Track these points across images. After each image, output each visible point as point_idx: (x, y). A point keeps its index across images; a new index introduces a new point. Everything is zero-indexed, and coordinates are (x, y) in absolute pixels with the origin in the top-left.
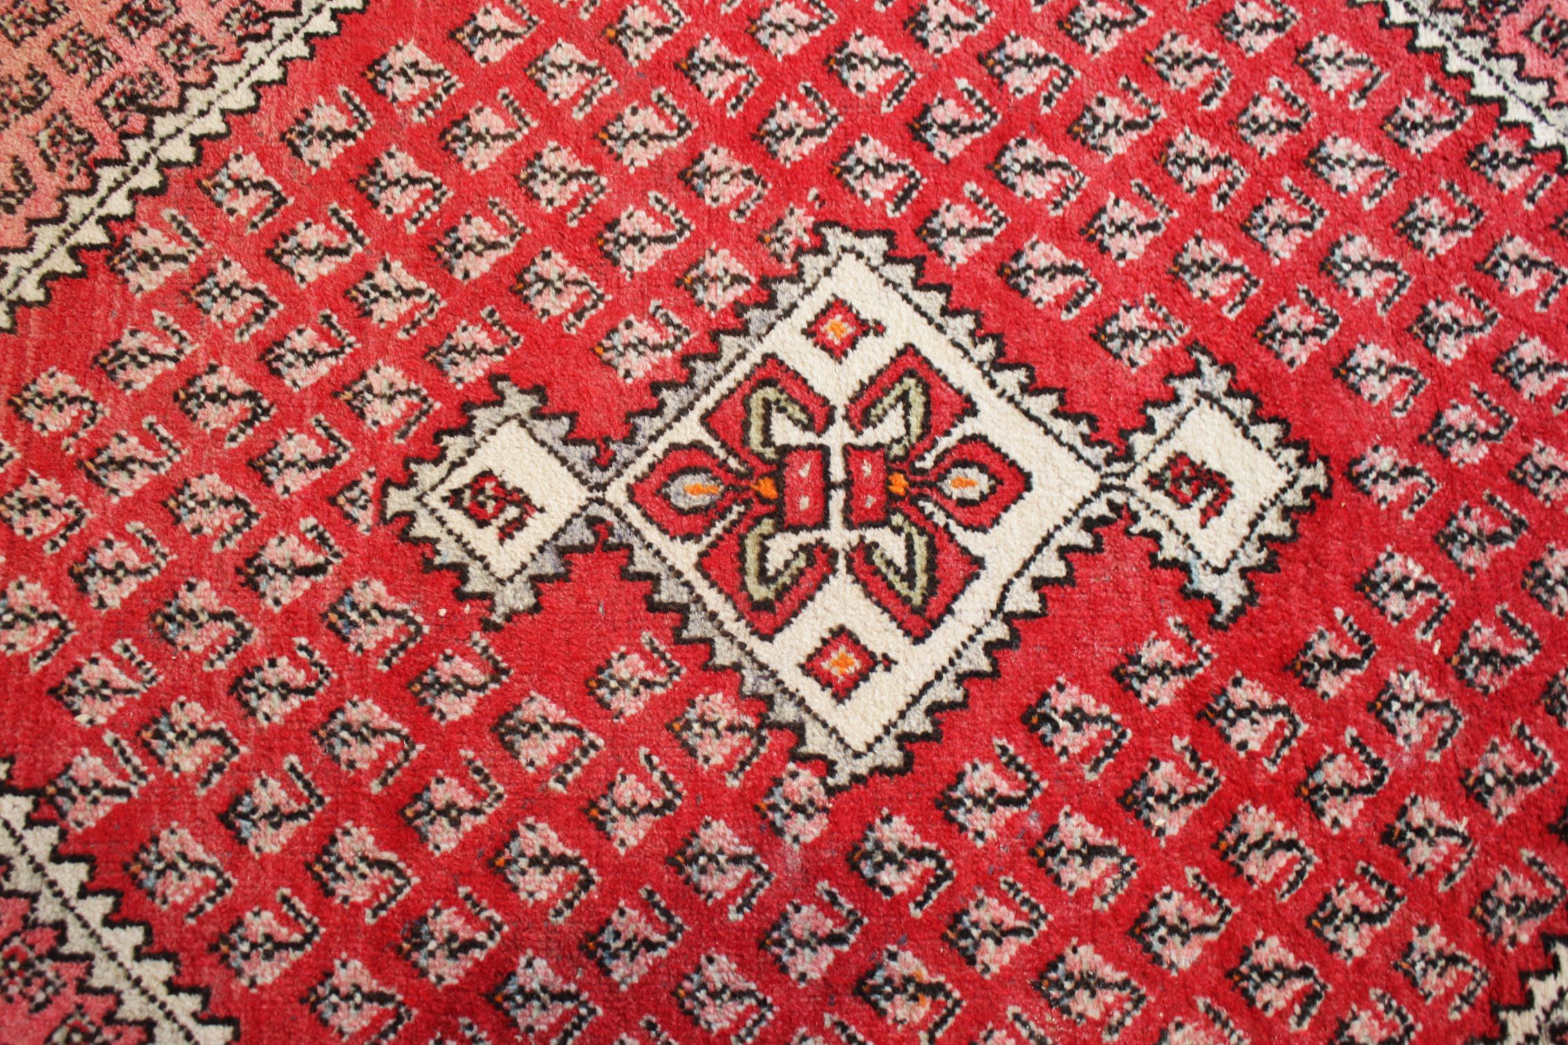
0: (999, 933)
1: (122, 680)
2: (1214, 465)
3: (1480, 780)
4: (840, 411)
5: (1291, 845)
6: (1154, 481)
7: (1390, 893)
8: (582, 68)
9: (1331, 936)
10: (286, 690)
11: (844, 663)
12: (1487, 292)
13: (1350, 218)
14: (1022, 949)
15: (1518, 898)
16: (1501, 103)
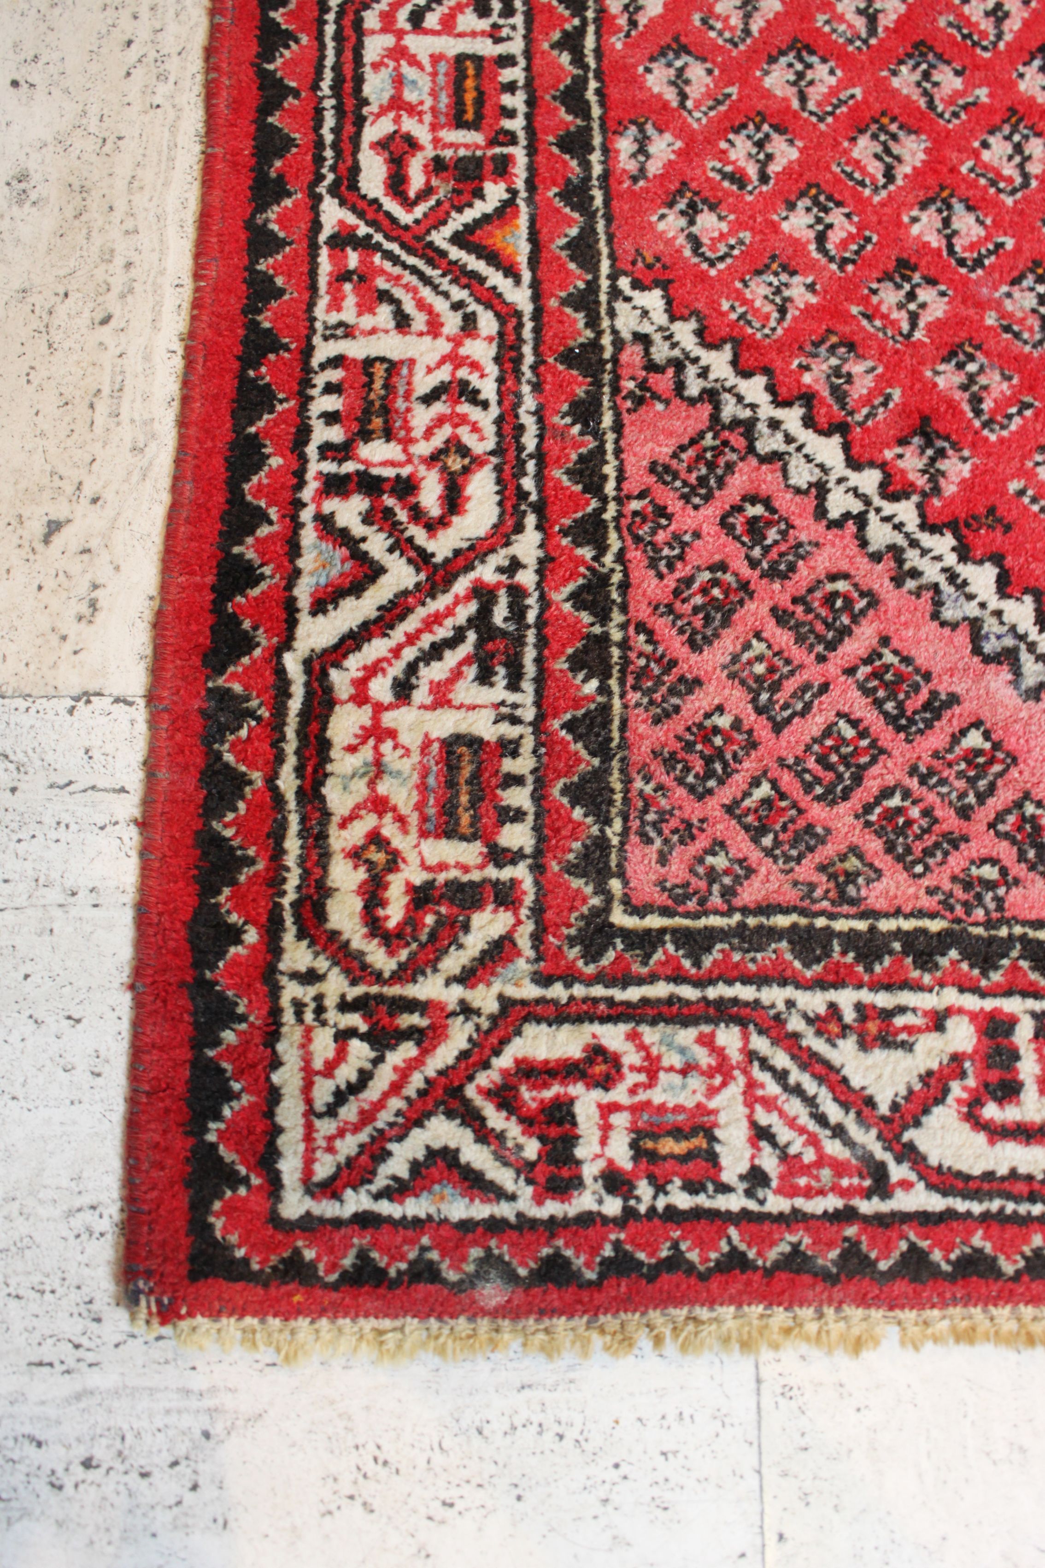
3: (971, 358)
5: (889, 176)
9: (800, 204)
15: (848, 378)
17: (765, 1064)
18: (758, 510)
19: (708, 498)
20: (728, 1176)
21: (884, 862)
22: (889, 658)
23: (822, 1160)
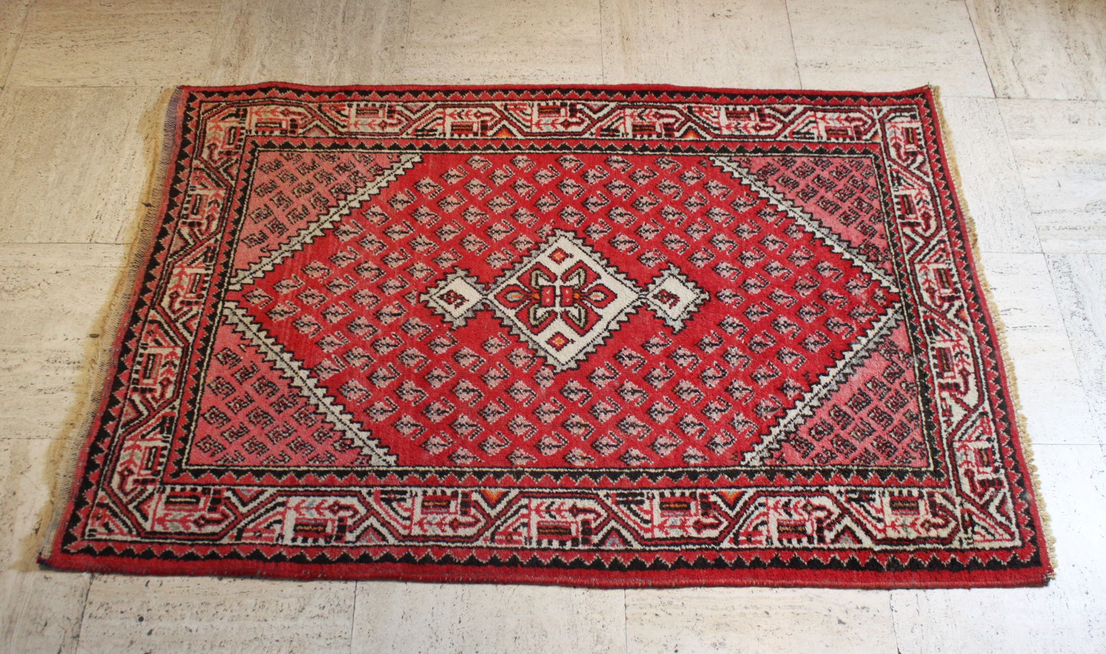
0: (606, 412)
1: (337, 341)
2: (674, 292)
3: (756, 376)
4: (559, 277)
5: (696, 391)
6: (655, 297)
7: (727, 405)
8: (481, 186)
9: (709, 415)
10: (388, 345)
11: (559, 341)
12: (761, 249)
13: (719, 229)
14: (613, 416)
15: (767, 407)
16: (768, 199)
17: (961, 438)
18: (813, 432)
19: (811, 444)
20: (990, 446)
21: (906, 408)
22: (851, 403)
23: (981, 425)
